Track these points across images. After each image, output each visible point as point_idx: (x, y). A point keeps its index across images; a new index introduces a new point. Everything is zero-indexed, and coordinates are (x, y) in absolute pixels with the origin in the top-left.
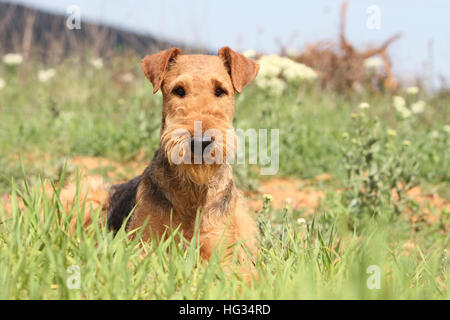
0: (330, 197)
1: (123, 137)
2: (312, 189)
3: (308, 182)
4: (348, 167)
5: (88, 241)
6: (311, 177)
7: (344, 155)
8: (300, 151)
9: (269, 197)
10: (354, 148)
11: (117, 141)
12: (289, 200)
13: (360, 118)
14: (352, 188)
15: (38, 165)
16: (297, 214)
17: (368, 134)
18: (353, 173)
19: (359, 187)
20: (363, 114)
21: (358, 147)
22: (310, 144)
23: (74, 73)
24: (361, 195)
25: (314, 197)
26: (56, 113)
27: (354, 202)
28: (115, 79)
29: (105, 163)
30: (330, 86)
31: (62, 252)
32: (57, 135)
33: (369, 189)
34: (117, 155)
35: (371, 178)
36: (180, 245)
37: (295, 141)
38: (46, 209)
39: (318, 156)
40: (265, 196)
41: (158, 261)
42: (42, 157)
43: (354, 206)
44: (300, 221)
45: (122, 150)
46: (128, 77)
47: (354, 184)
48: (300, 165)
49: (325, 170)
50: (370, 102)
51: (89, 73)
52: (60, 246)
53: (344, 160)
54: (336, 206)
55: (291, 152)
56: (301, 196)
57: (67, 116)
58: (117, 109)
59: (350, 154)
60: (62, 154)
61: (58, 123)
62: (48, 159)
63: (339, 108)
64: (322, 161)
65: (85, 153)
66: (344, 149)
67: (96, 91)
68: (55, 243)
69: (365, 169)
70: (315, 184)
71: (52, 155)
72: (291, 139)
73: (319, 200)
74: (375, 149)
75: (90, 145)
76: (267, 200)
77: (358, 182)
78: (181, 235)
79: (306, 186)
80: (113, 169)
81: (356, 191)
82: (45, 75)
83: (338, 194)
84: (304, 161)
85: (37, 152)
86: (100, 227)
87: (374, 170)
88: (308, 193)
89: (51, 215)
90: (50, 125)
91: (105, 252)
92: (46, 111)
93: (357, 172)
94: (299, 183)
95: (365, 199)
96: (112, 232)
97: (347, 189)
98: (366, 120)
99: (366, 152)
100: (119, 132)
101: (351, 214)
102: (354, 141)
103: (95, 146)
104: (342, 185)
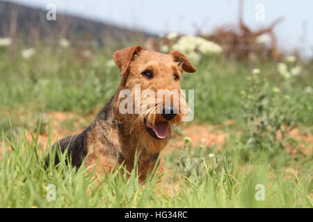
0: (233, 137)
1: (84, 97)
2: (220, 132)
3: (218, 126)
4: (245, 115)
5: (58, 175)
6: (219, 123)
7: (243, 107)
8: (211, 104)
9: (188, 138)
10: (249, 102)
11: (79, 100)
12: (203, 140)
13: (254, 80)
14: (249, 130)
15: (22, 119)
16: (209, 150)
17: (259, 91)
18: (249, 119)
19: (253, 130)
20: (255, 78)
21: (252, 100)
22: (219, 99)
23: (48, 51)
24: (255, 135)
25: (221, 137)
26: (35, 81)
27: (250, 140)
28: (78, 54)
29: (71, 116)
30: (233, 56)
31: (39, 183)
32: (36, 97)
33: (260, 131)
34: (80, 110)
35: (262, 123)
36: (125, 175)
37: (208, 97)
38: (28, 152)
39: (224, 108)
40: (186, 138)
41: (109, 188)
42: (25, 113)
43: (250, 144)
44: (211, 155)
45: (83, 107)
46: (87, 54)
47: (251, 128)
48: (211, 114)
49: (230, 117)
50: (260, 69)
51: (59, 51)
52: (38, 178)
53: (243, 111)
54: (237, 144)
55: (205, 105)
56: (212, 136)
57: (44, 83)
58: (79, 77)
59: (247, 106)
60: (39, 110)
61: (36, 88)
62: (30, 114)
63: (239, 73)
64: (228, 111)
65: (57, 109)
66: (242, 103)
67: (64, 64)
68: (35, 176)
69: (257, 117)
70: (223, 128)
71: (33, 111)
72: (204, 95)
73: (225, 139)
74: (265, 102)
75: (60, 103)
76: (187, 141)
77: (253, 126)
78: (125, 169)
79: (216, 129)
80: (77, 121)
81: (252, 133)
82: (27, 53)
83: (238, 135)
84: (214, 111)
85: (22, 109)
86: (67, 164)
87: (264, 118)
88: (217, 134)
89: (31, 156)
90: (30, 90)
91: (70, 182)
92: (27, 79)
93: (252, 119)
94: (211, 128)
95: (258, 139)
96: (75, 168)
97: (245, 132)
98: (258, 81)
99: (258, 104)
100: (81, 93)
101: (248, 149)
102: (250, 97)
103: (64, 104)
104: (242, 129)
